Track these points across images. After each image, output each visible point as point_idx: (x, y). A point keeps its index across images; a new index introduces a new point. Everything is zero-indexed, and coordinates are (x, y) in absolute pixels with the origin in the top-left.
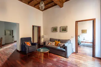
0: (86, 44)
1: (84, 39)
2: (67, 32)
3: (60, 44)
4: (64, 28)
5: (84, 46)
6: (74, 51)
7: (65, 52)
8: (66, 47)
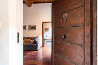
0: (48, 40)
1: (47, 37)
2: (35, 30)
3: (31, 41)
4: (33, 26)
5: (47, 42)
6: (42, 45)
7: (36, 46)
8: (37, 42)
